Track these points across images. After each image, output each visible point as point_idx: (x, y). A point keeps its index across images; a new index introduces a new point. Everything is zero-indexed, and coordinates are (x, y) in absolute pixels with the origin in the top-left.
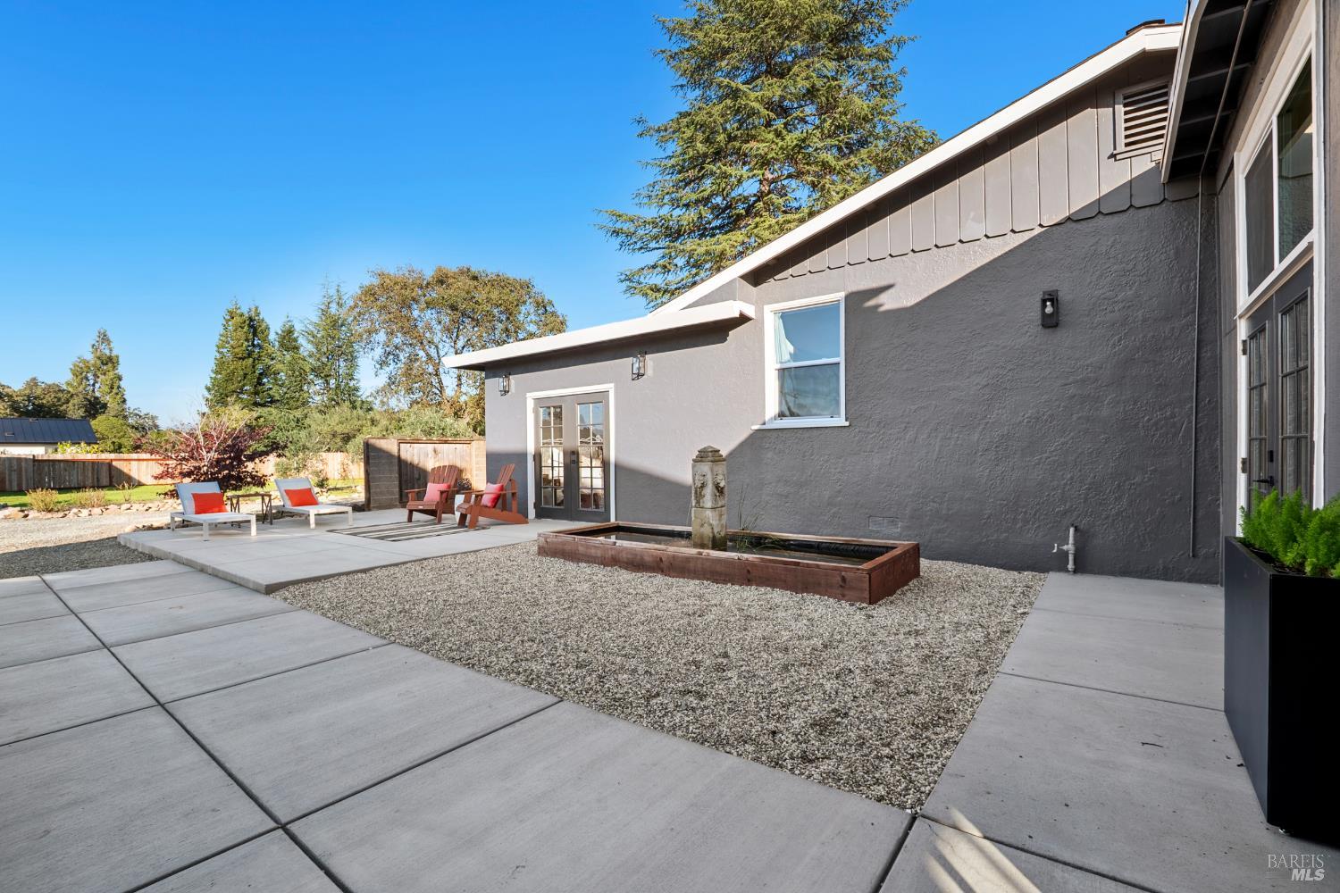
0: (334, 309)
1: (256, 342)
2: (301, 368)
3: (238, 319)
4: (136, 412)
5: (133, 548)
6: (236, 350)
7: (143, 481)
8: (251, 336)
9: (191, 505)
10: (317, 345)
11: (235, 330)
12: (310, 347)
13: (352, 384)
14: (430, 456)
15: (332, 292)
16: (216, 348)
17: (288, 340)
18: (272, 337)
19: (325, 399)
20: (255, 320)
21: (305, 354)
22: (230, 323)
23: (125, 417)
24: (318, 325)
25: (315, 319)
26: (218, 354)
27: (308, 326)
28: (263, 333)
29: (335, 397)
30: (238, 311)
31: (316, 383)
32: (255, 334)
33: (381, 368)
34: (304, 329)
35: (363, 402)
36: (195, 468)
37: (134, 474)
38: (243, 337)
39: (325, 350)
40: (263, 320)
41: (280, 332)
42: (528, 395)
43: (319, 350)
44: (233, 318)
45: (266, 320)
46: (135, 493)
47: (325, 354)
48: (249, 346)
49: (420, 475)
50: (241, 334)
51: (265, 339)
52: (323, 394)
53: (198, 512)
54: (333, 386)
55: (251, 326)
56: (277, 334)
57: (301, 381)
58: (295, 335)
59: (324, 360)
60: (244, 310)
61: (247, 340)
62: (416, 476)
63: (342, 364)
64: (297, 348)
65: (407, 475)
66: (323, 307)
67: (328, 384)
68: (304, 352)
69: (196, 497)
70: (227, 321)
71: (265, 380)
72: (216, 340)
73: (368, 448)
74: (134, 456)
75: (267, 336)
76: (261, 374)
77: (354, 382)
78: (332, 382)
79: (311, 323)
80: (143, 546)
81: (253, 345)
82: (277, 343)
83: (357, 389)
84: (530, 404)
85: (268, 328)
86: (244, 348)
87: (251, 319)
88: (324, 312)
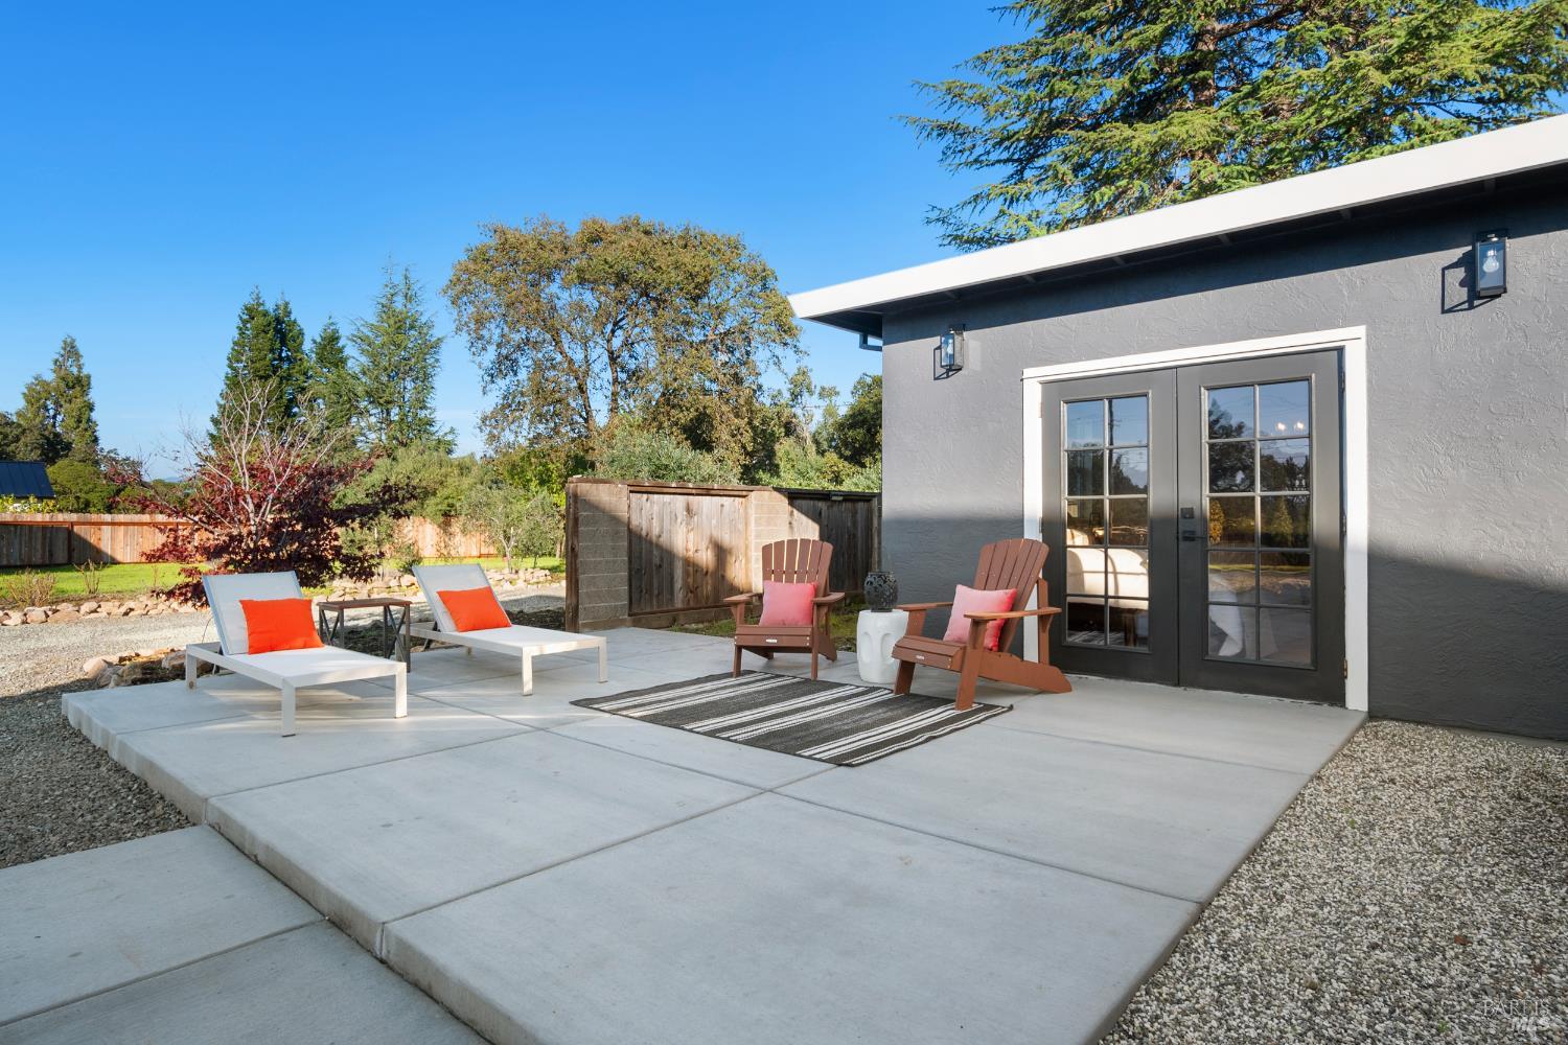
0: (399, 303)
1: (283, 355)
2: (350, 391)
3: (259, 320)
4: (112, 455)
5: (99, 744)
6: (257, 365)
7: (119, 557)
8: (278, 345)
9: (238, 630)
10: (374, 358)
11: (256, 336)
12: (364, 359)
13: (422, 414)
14: (679, 520)
15: (398, 279)
16: (227, 362)
17: (330, 351)
18: (307, 346)
19: (384, 437)
20: (284, 322)
21: (357, 370)
22: (248, 325)
23: (96, 463)
24: (377, 327)
25: (373, 320)
26: (230, 371)
27: (361, 328)
28: (294, 341)
29: (399, 435)
30: (261, 308)
31: (372, 412)
32: (283, 343)
33: (493, 382)
34: (355, 333)
35: (439, 441)
36: (232, 538)
37: (106, 546)
38: (267, 346)
39: (387, 364)
40: (295, 322)
41: (319, 340)
42: (1028, 372)
43: (376, 364)
44: (253, 318)
45: (299, 322)
46: (105, 578)
47: (386, 369)
48: (275, 359)
49: (662, 559)
50: (264, 342)
51: (298, 349)
52: (380, 429)
53: (256, 648)
54: (396, 418)
55: (278, 331)
56: (315, 342)
57: (349, 409)
58: (340, 345)
59: (384, 379)
60: (270, 306)
61: (272, 351)
62: (656, 561)
63: (409, 385)
64: (343, 361)
65: (640, 558)
66: (384, 301)
67: (388, 413)
68: (353, 366)
69: (250, 608)
70: (245, 322)
71: (295, 410)
72: (227, 349)
73: (576, 502)
74: (107, 517)
75: (301, 344)
76: (290, 401)
77: (427, 412)
78: (395, 411)
79: (366, 324)
80: (123, 747)
81: (281, 359)
82: (314, 355)
83: (430, 423)
84: (1033, 397)
85: (301, 333)
86: (267, 362)
87: (278, 321)
88: (386, 309)
